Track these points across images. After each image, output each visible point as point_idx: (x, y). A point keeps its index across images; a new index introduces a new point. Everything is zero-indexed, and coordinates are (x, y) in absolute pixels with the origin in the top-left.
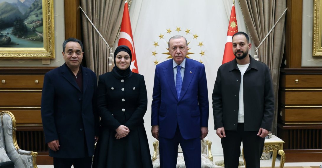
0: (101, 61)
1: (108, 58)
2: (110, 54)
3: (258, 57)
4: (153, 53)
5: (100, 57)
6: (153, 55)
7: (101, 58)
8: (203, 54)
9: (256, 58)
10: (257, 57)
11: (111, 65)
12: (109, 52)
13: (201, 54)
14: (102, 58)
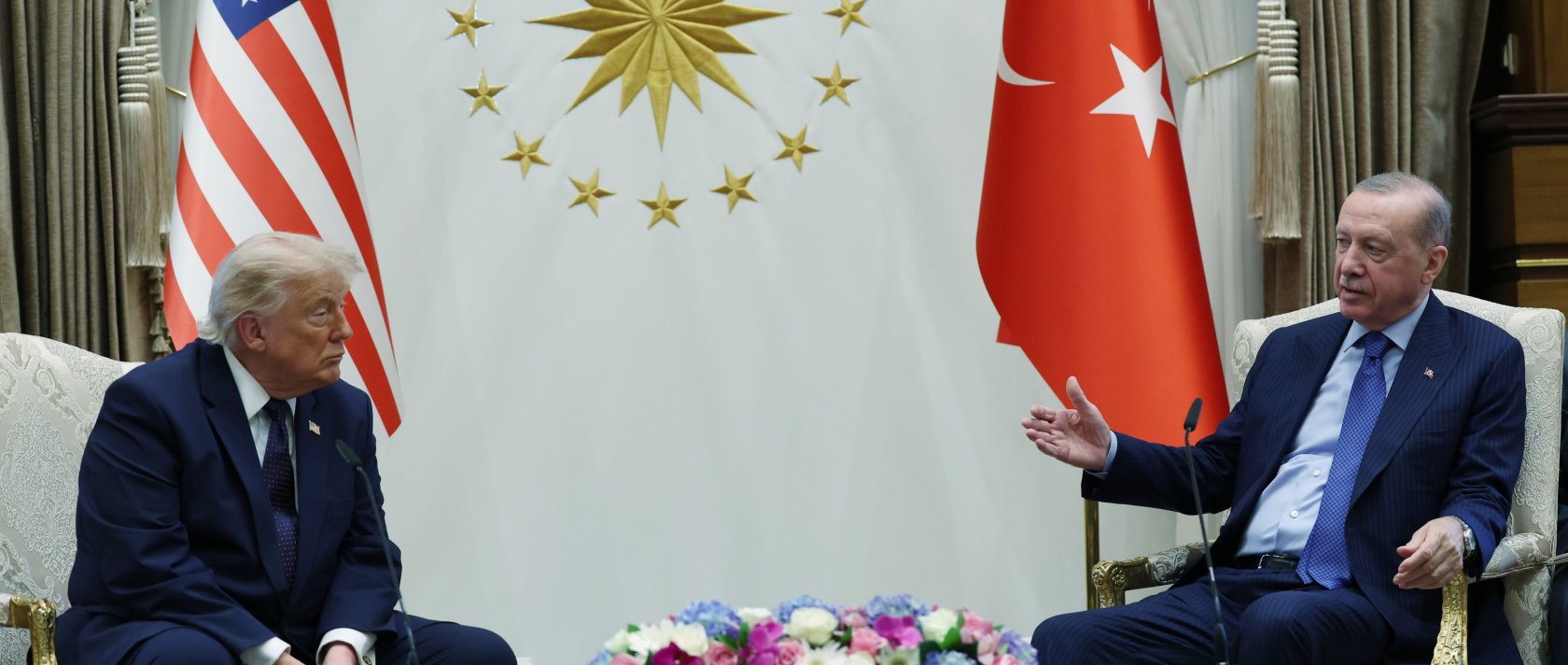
0: (67, 81)
1: (119, 56)
2: (134, 20)
3: (1288, 17)
4: (458, 18)
5: (59, 51)
6: (456, 33)
7: (67, 56)
8: (853, 19)
9: (1273, 23)
10: (1282, 13)
11: (140, 105)
12: (127, 8)
13: (839, 14)
14: (74, 56)
